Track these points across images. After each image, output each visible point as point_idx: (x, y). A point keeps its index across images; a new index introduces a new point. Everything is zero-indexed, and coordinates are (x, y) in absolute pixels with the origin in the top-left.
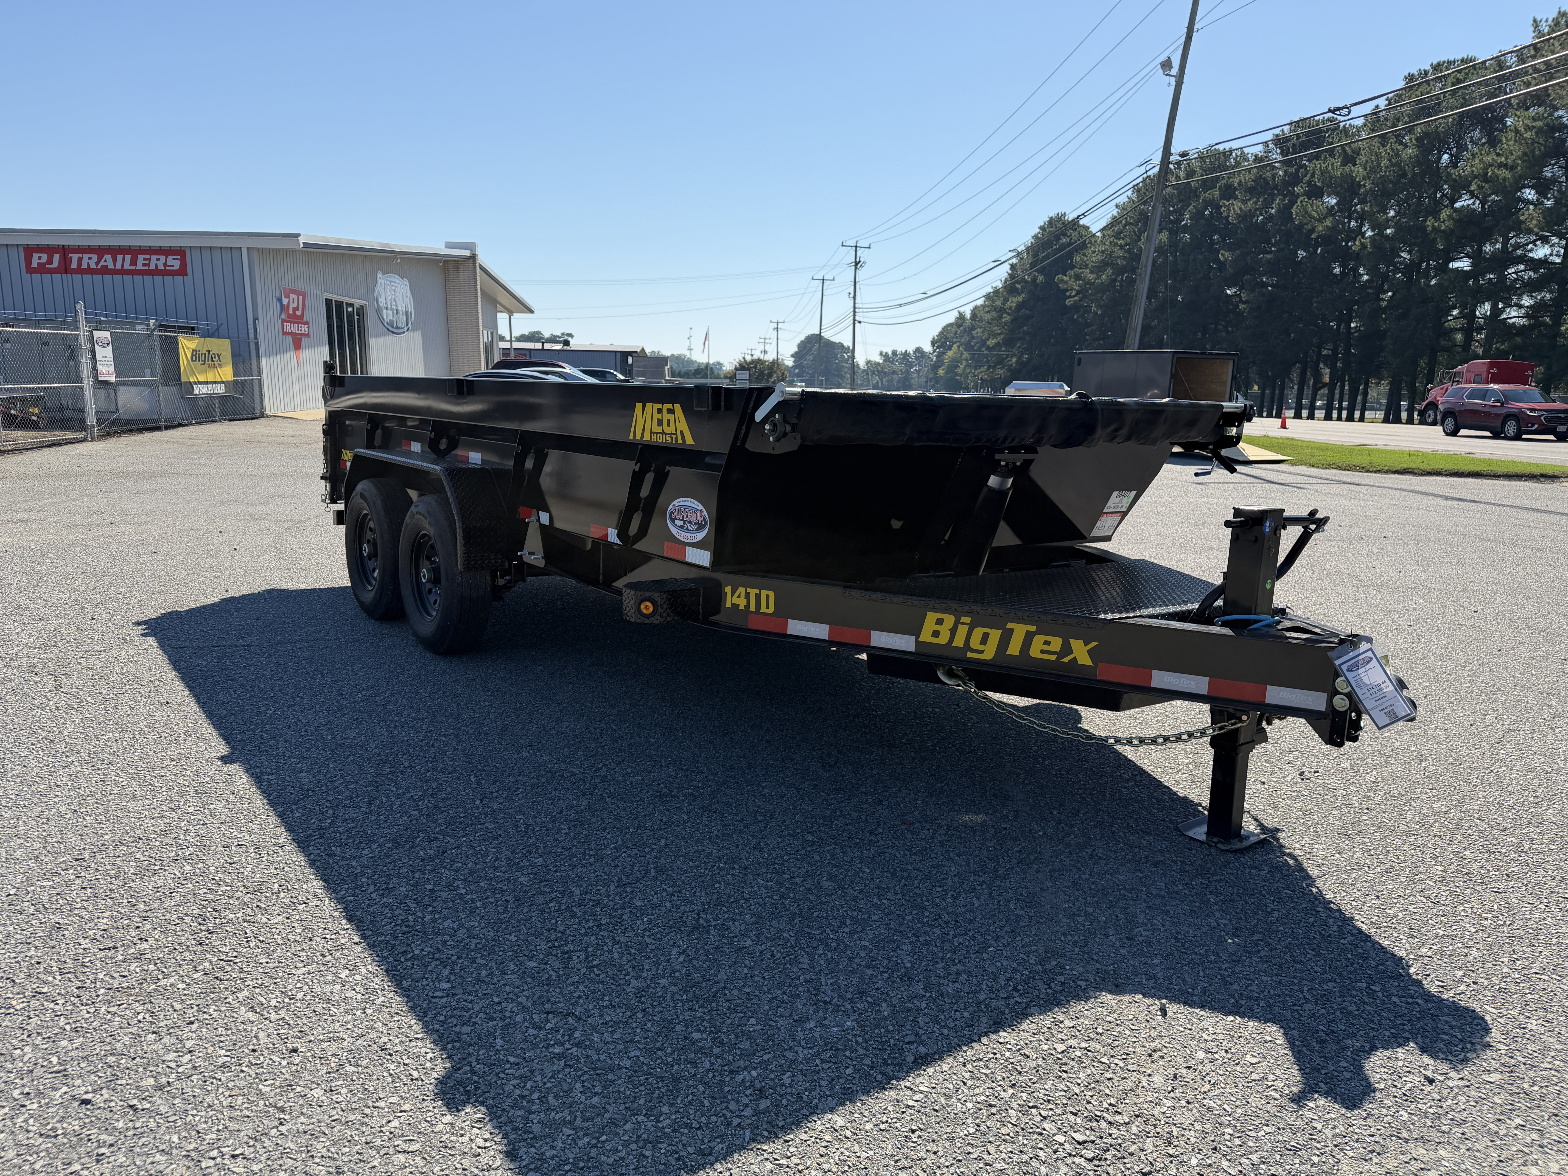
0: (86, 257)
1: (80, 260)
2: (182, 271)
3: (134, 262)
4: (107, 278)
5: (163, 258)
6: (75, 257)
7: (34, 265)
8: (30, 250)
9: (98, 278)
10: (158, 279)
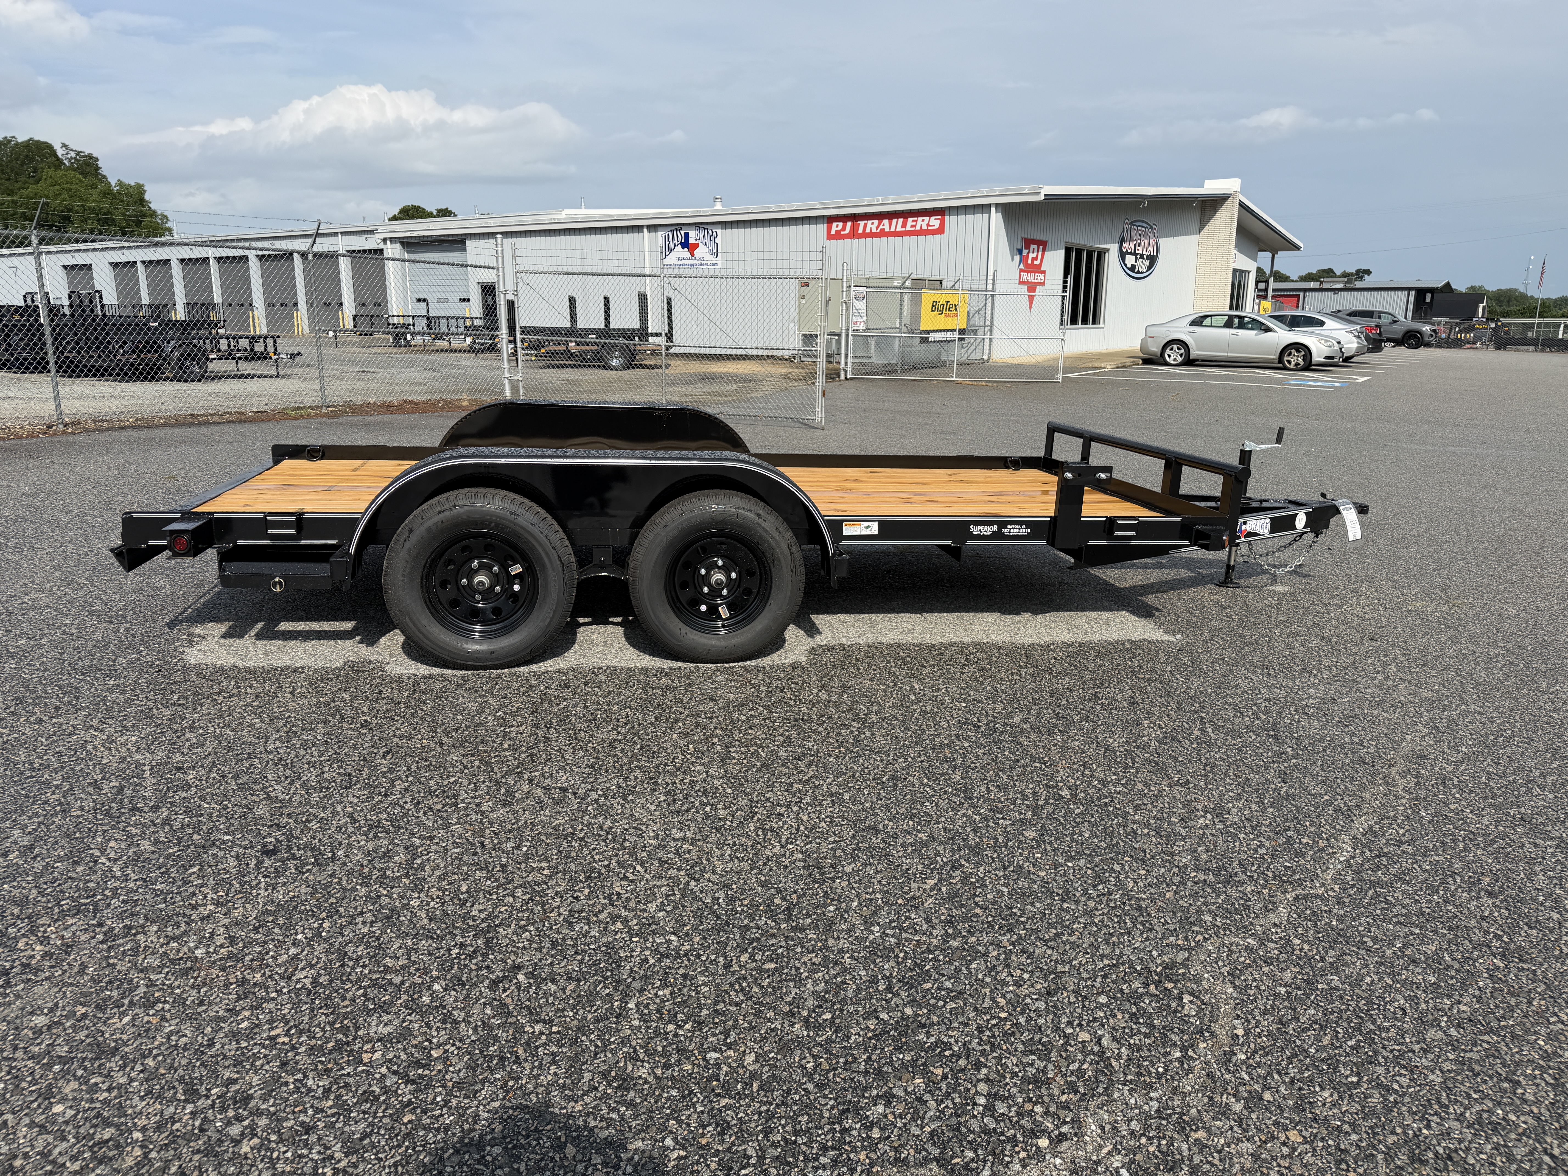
0: (870, 222)
1: (865, 225)
2: (941, 230)
3: (904, 225)
4: (884, 239)
5: (927, 219)
6: (862, 223)
7: (833, 232)
8: (831, 219)
9: (876, 240)
10: (921, 238)
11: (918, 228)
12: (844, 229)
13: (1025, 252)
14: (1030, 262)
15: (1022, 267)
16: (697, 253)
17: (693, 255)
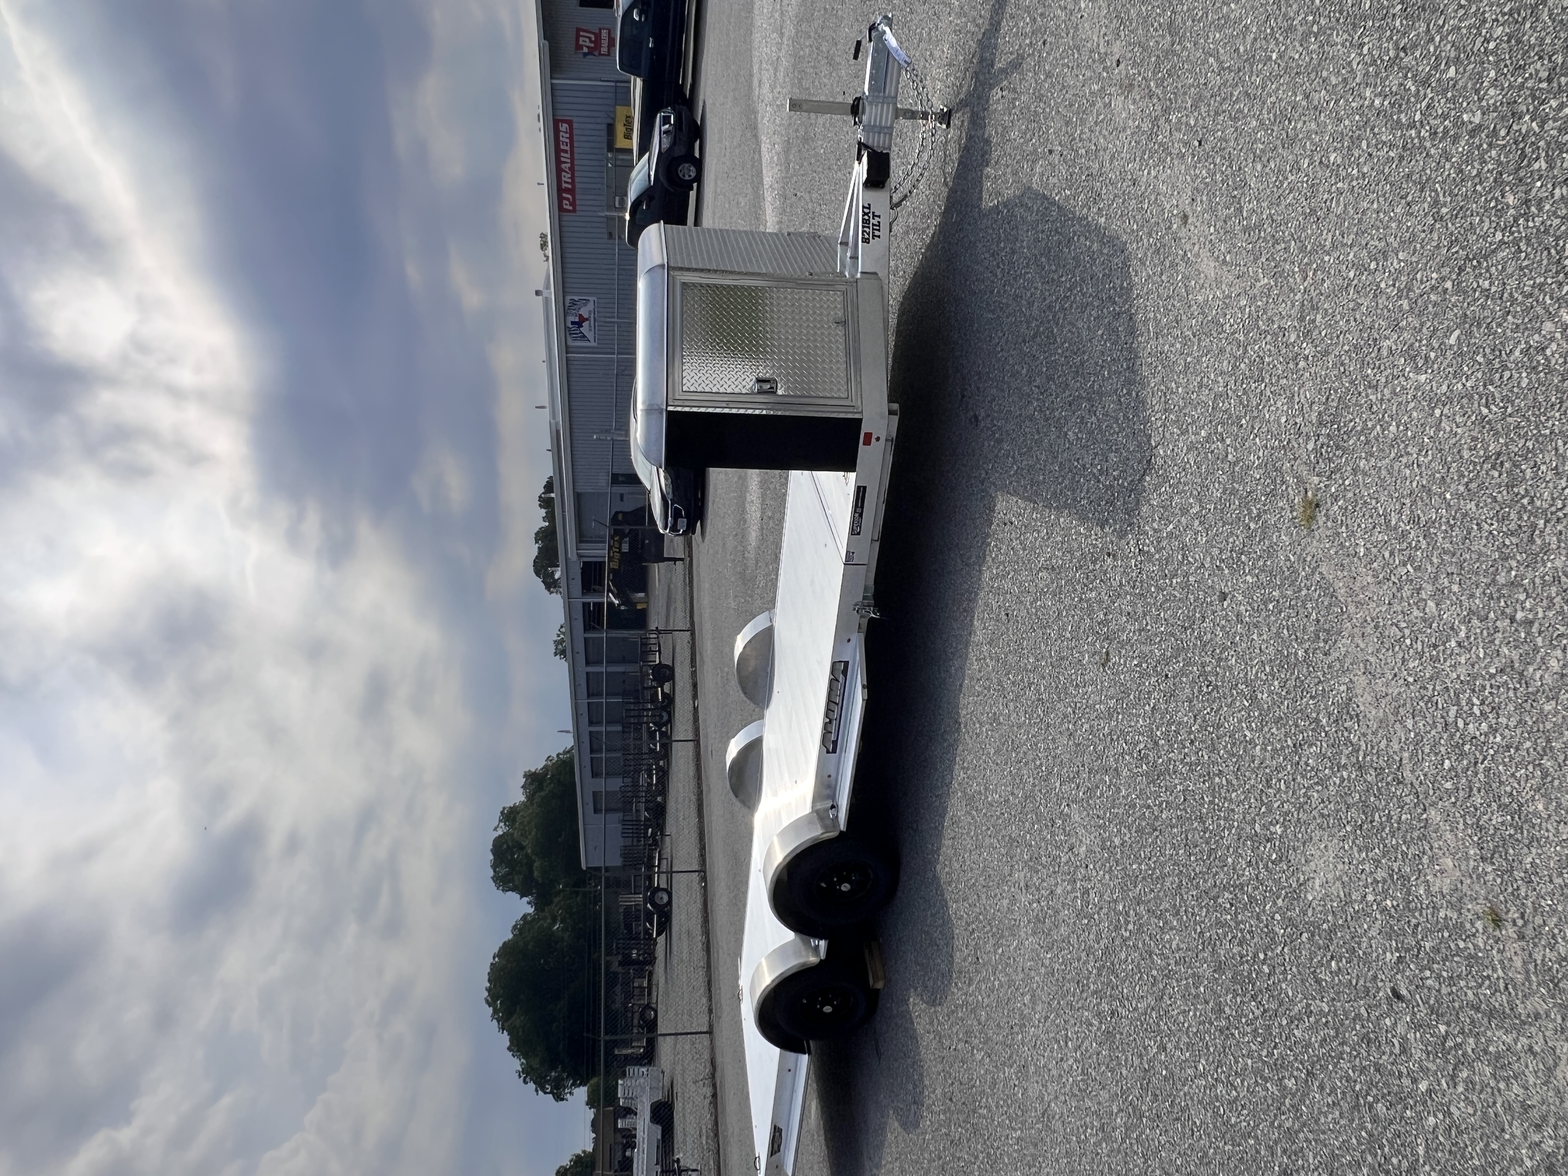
0: (563, 179)
1: (565, 182)
2: (570, 123)
3: (566, 151)
5: (561, 134)
6: (565, 185)
7: (571, 208)
8: (561, 209)
10: (575, 138)
11: (568, 140)
12: (568, 199)
13: (585, 50)
14: (592, 45)
15: (596, 53)
16: (586, 316)
17: (587, 319)
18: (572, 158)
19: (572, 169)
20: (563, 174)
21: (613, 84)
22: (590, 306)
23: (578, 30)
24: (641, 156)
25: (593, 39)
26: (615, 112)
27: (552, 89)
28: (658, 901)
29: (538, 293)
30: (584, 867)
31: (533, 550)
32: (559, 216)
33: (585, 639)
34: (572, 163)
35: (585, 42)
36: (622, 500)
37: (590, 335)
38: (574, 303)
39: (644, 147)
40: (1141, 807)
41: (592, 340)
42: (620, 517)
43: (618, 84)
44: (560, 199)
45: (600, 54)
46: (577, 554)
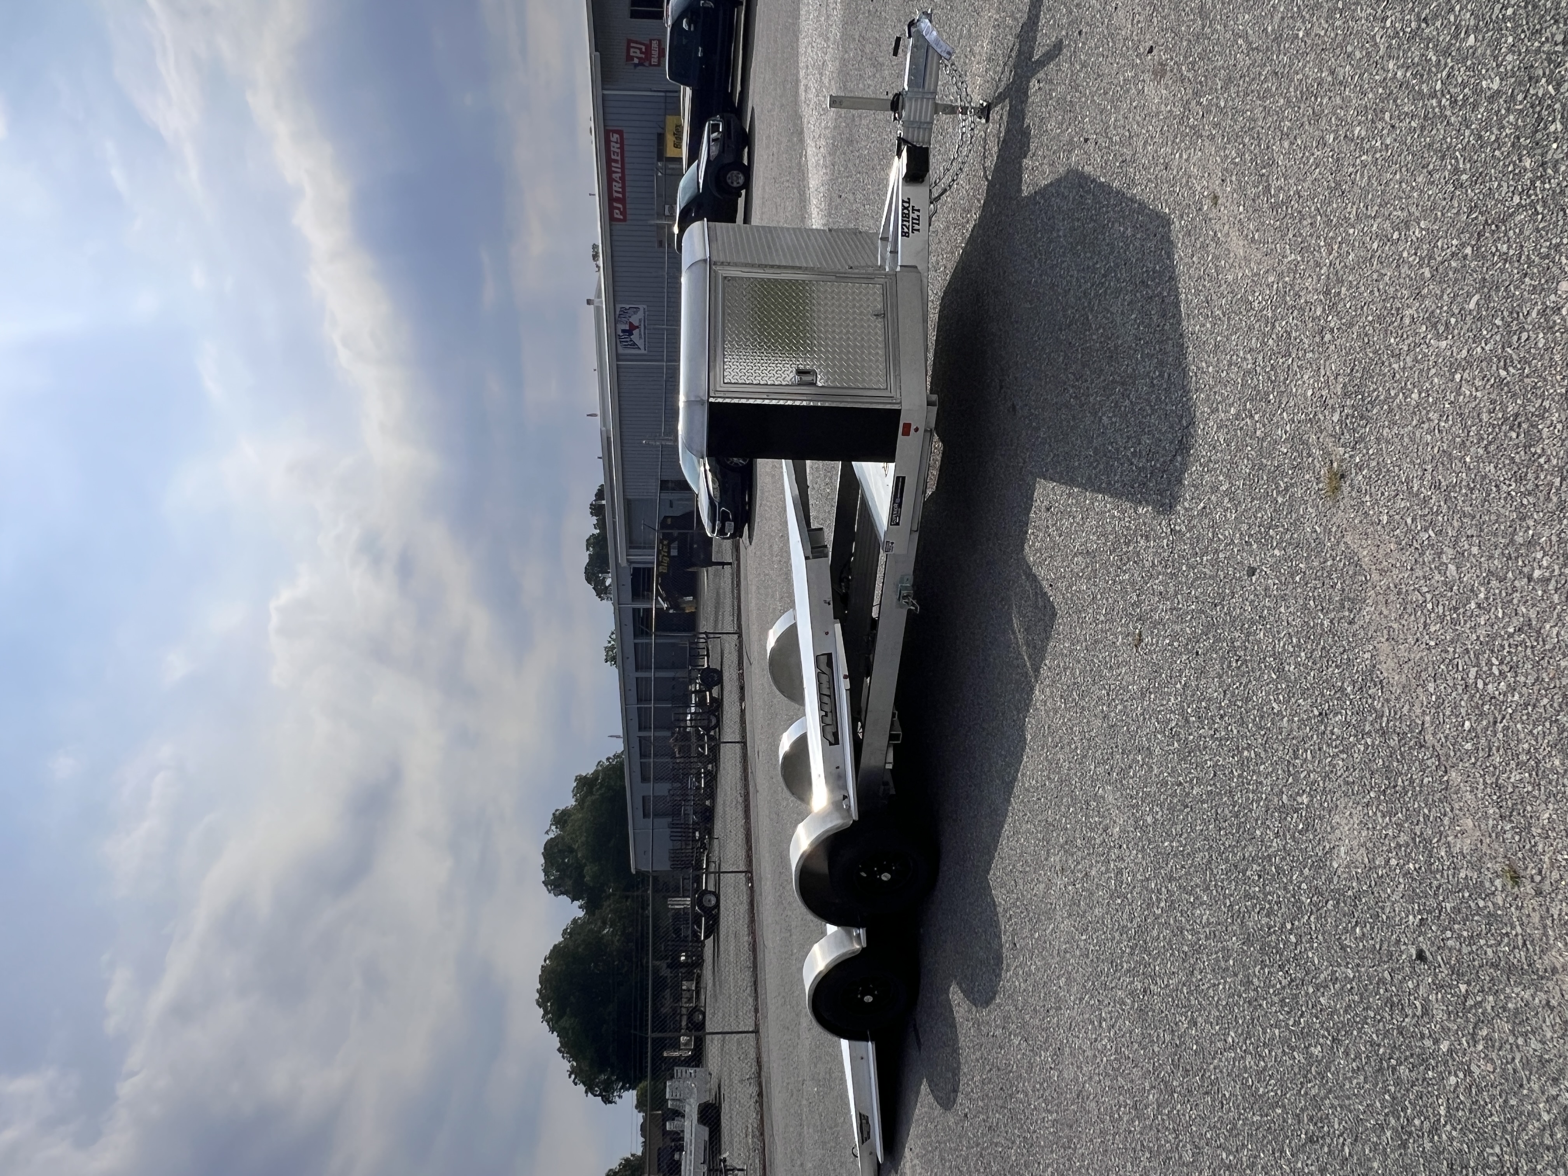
0: (614, 188)
2: (620, 133)
3: (616, 161)
4: (627, 178)
5: (612, 144)
6: (616, 195)
7: (621, 217)
8: (612, 219)
9: (627, 183)
11: (618, 151)
12: (619, 209)
13: (636, 61)
14: (643, 56)
15: (647, 64)
16: (636, 323)
17: (637, 327)
18: (623, 168)
19: (623, 178)
20: (614, 183)
21: (662, 94)
22: (640, 315)
23: (629, 41)
24: (689, 165)
25: (644, 50)
26: (664, 122)
27: (603, 100)
28: (706, 904)
29: (589, 302)
30: (633, 871)
31: (584, 557)
32: (610, 225)
33: (635, 644)
34: (623, 172)
35: (635, 53)
36: (671, 506)
37: (640, 343)
38: (624, 311)
39: (694, 155)
40: (1173, 785)
41: (642, 347)
42: (669, 521)
43: (668, 94)
44: (611, 209)
45: (650, 65)
46: (628, 560)
